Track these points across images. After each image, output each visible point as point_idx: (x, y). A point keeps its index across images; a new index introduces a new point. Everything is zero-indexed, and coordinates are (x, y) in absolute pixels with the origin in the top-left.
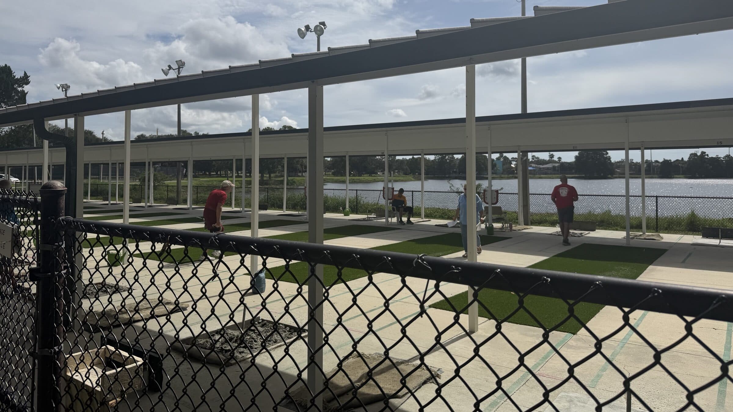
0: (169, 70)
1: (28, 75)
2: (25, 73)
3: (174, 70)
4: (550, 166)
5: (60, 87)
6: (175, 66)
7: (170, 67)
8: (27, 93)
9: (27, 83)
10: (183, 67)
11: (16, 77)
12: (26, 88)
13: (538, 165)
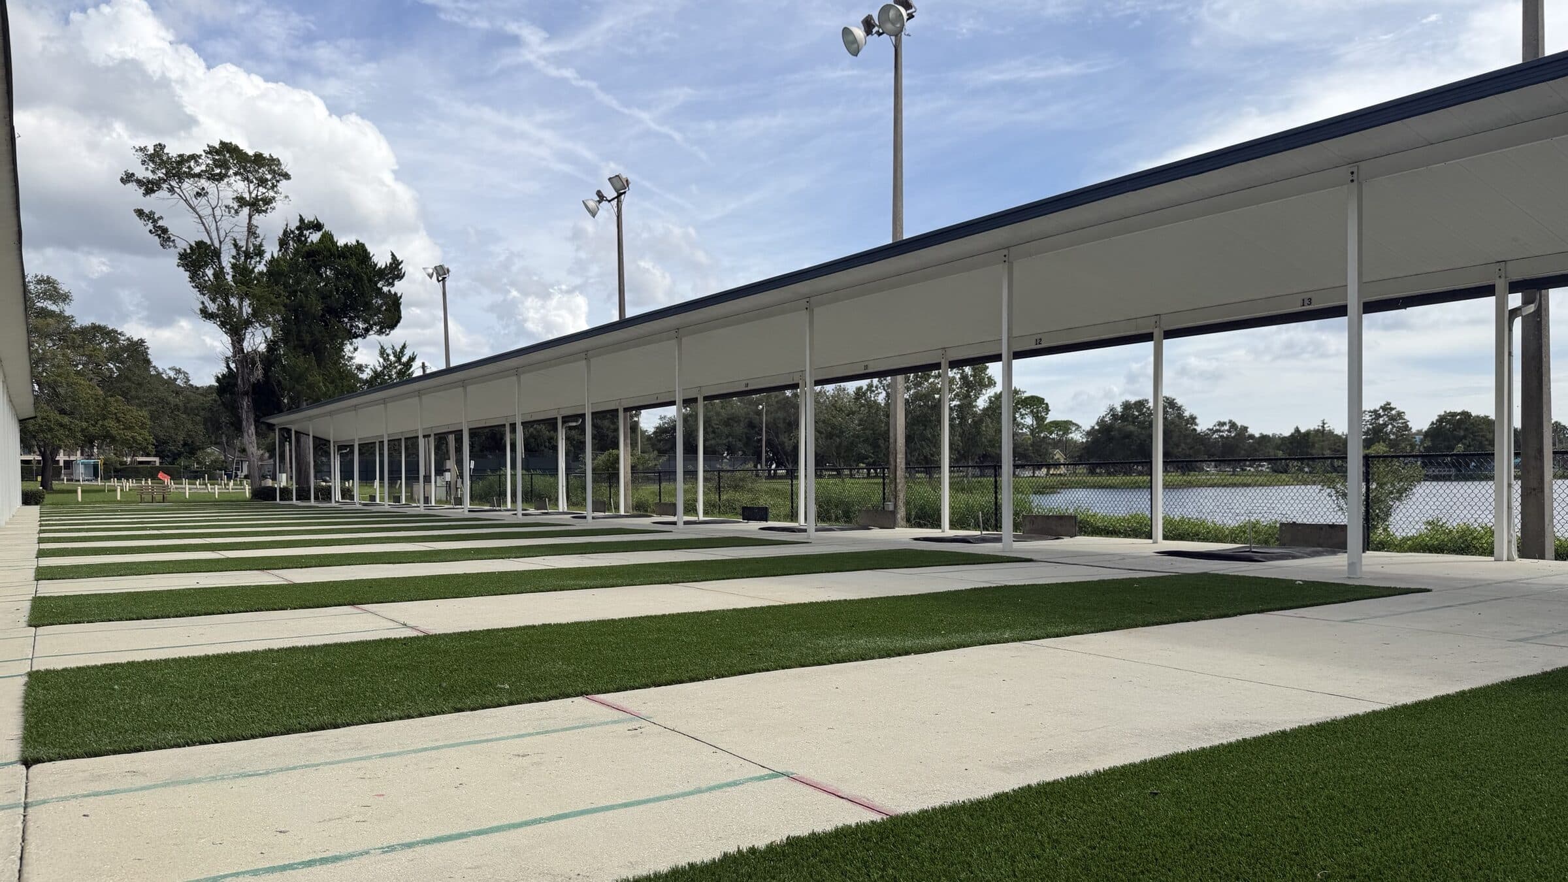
0: (600, 202)
1: (399, 258)
2: (393, 255)
3: (609, 201)
5: (433, 274)
6: (610, 193)
7: (601, 197)
8: (401, 297)
9: (400, 277)
10: (625, 193)
11: (379, 266)
12: (399, 287)
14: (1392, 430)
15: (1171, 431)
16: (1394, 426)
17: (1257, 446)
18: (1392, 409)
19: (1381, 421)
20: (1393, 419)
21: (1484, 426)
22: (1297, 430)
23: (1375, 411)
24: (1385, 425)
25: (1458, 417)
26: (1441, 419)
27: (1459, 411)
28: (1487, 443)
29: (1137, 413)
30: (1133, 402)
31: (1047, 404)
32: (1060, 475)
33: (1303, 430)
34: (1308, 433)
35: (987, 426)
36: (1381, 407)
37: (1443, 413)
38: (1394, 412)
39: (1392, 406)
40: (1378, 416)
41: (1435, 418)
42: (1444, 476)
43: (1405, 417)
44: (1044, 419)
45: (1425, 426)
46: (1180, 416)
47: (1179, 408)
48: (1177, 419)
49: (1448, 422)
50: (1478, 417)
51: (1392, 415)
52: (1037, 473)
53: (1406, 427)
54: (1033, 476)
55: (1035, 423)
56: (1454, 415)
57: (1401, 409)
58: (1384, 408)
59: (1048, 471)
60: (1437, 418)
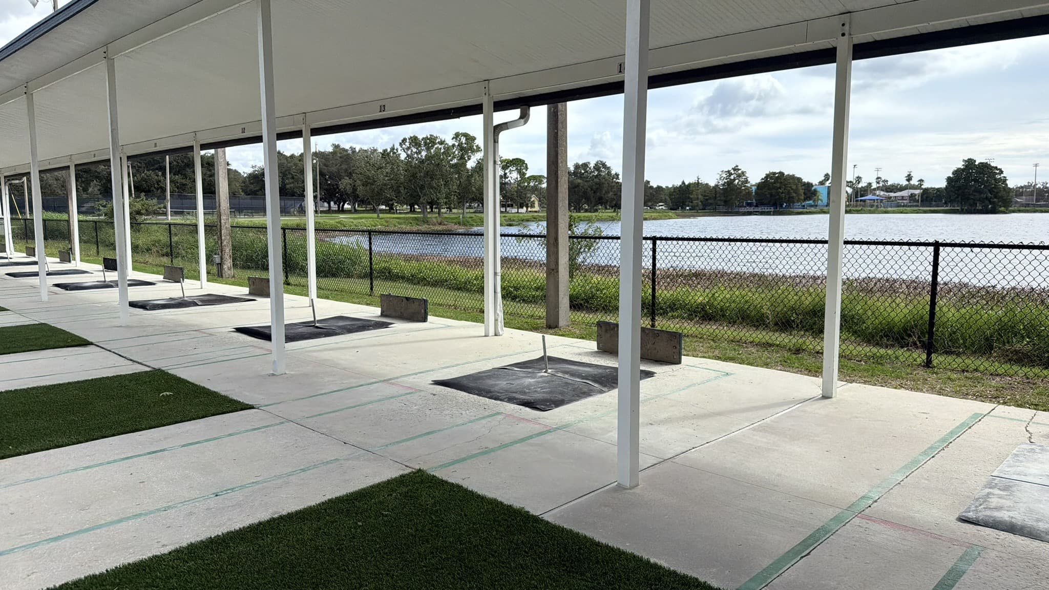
4: (905, 193)
13: (887, 192)
14: (738, 183)
15: (603, 183)
16: (740, 181)
17: (655, 193)
18: (739, 170)
19: (732, 177)
20: (739, 176)
21: (791, 181)
22: (683, 183)
23: (729, 171)
24: (734, 180)
25: (777, 175)
26: (767, 176)
27: (777, 171)
28: (792, 191)
29: (583, 171)
30: (580, 164)
31: (526, 164)
32: (536, 212)
33: (687, 183)
34: (690, 184)
35: (475, 179)
36: (733, 169)
37: (768, 173)
38: (740, 172)
39: (739, 168)
40: (731, 174)
41: (764, 176)
42: (767, 212)
43: (747, 175)
44: (524, 174)
45: (758, 180)
46: (609, 173)
47: (609, 168)
48: (607, 176)
49: (771, 178)
50: (788, 175)
51: (739, 174)
52: (520, 210)
53: (746, 181)
54: (518, 212)
55: (519, 176)
56: (774, 173)
57: (743, 170)
58: (734, 169)
59: (527, 209)
60: (765, 175)
